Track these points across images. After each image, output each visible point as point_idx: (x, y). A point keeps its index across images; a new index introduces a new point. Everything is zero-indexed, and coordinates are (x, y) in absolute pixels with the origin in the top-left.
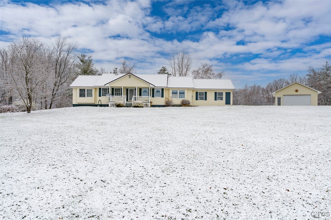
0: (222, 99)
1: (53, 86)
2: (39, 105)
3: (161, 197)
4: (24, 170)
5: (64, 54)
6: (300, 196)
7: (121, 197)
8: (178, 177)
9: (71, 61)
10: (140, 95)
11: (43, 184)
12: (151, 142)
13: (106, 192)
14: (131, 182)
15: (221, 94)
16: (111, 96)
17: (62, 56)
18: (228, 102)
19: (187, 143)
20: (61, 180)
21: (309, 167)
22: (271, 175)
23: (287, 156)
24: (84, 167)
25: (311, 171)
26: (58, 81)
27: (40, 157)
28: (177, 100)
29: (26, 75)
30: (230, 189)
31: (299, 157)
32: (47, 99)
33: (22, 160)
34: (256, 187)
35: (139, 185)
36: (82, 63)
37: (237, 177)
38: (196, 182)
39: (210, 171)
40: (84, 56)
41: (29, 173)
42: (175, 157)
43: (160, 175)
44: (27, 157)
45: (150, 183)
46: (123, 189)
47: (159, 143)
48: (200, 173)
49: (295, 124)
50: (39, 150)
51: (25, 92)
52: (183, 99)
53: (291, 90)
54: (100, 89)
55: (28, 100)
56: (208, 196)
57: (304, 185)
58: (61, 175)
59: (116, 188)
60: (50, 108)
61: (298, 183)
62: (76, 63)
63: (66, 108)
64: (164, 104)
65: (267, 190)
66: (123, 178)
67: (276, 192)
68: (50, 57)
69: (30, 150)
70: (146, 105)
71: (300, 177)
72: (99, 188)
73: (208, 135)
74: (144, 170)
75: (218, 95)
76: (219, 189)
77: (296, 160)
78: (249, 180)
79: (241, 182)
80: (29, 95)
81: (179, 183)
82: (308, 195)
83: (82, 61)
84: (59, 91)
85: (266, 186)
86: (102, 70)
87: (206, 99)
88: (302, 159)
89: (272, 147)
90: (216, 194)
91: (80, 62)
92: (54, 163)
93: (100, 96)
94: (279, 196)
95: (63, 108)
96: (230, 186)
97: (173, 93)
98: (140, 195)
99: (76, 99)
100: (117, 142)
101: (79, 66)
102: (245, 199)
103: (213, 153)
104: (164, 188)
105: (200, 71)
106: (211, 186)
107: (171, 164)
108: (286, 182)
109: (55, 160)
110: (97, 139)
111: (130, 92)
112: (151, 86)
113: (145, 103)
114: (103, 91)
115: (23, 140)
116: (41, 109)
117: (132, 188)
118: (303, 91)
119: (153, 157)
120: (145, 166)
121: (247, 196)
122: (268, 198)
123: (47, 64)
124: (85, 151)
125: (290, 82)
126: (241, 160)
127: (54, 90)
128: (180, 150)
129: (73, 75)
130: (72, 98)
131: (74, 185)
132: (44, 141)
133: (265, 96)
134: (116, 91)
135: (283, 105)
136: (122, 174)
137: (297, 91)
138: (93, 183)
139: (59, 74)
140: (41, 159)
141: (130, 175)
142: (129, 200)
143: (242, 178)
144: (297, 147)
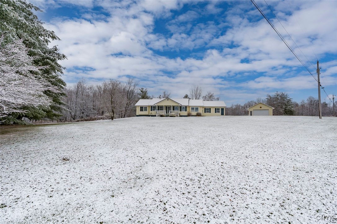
0: (219, 112)
1: (126, 105)
2: (118, 115)
3: (186, 167)
4: (109, 152)
5: (132, 88)
6: (265, 167)
7: (163, 167)
8: (195, 156)
9: (136, 91)
10: (174, 110)
11: (120, 160)
12: (180, 136)
13: (155, 164)
14: (169, 159)
15: (219, 109)
16: (157, 111)
17: (131, 89)
18: (222, 114)
19: (200, 137)
20: (130, 158)
21: (269, 151)
22: (248, 155)
23: (256, 144)
24: (143, 150)
25: (270, 152)
26: (129, 103)
27: (119, 144)
28: (194, 113)
29: (112, 99)
30: (225, 163)
31: (263, 145)
32: (122, 112)
33: (108, 146)
34: (240, 162)
35: (173, 161)
36: (141, 93)
37: (229, 156)
38: (205, 159)
39: (213, 153)
40: (143, 89)
41: (113, 153)
42: (194, 145)
43: (185, 155)
44: (112, 144)
45: (179, 159)
46: (165, 163)
47: (184, 137)
48: (208, 154)
49: (260, 126)
50: (118, 140)
51: (110, 109)
52: (197, 112)
53: (258, 107)
54: (151, 107)
55: (112, 113)
56: (213, 167)
57: (266, 161)
58: (130, 155)
59: (160, 162)
60: (124, 117)
61: (263, 160)
62: (138, 92)
63: (133, 117)
64: (187, 115)
65: (246, 164)
66: (164, 157)
67: (251, 165)
68: (124, 89)
69: (113, 141)
70: (177, 115)
71: (264, 156)
72: (151, 162)
73: (212, 132)
74: (176, 152)
75: (217, 110)
76: (219, 163)
77: (262, 146)
78: (236, 158)
79: (231, 159)
80: (112, 110)
81: (196, 159)
82: (269, 166)
83: (142, 91)
84: (129, 108)
85: (245, 161)
86: (152, 96)
87: (210, 112)
88: (265, 146)
89: (248, 139)
90: (217, 166)
91: (140, 92)
92: (126, 148)
93: (151, 111)
94: (252, 167)
95: (131, 117)
96: (225, 161)
97: (192, 109)
98: (174, 166)
99: (138, 112)
100: (161, 136)
101: (139, 94)
102: (233, 168)
103: (215, 142)
104: (187, 162)
105: (206, 97)
106: (214, 161)
107: (191, 149)
108: (256, 159)
109: (127, 146)
110: (149, 135)
111: (168, 108)
112: (180, 105)
113: (176, 115)
114: (153, 108)
115: (109, 135)
116: (119, 118)
117: (170, 162)
118: (264, 107)
119: (181, 145)
120: (177, 150)
121: (235, 167)
122: (247, 168)
123: (122, 93)
124: (143, 141)
125: (257, 102)
126: (230, 146)
127: (126, 107)
128: (196, 141)
129: (136, 99)
130: (136, 112)
131: (137, 160)
132: (120, 136)
133: (243, 110)
134: (160, 108)
135: (253, 115)
136: (164, 154)
137: (261, 107)
138: (148, 159)
139: (129, 99)
140: (119, 146)
141: (168, 155)
142: (168, 169)
143: (232, 157)
144: (262, 139)
